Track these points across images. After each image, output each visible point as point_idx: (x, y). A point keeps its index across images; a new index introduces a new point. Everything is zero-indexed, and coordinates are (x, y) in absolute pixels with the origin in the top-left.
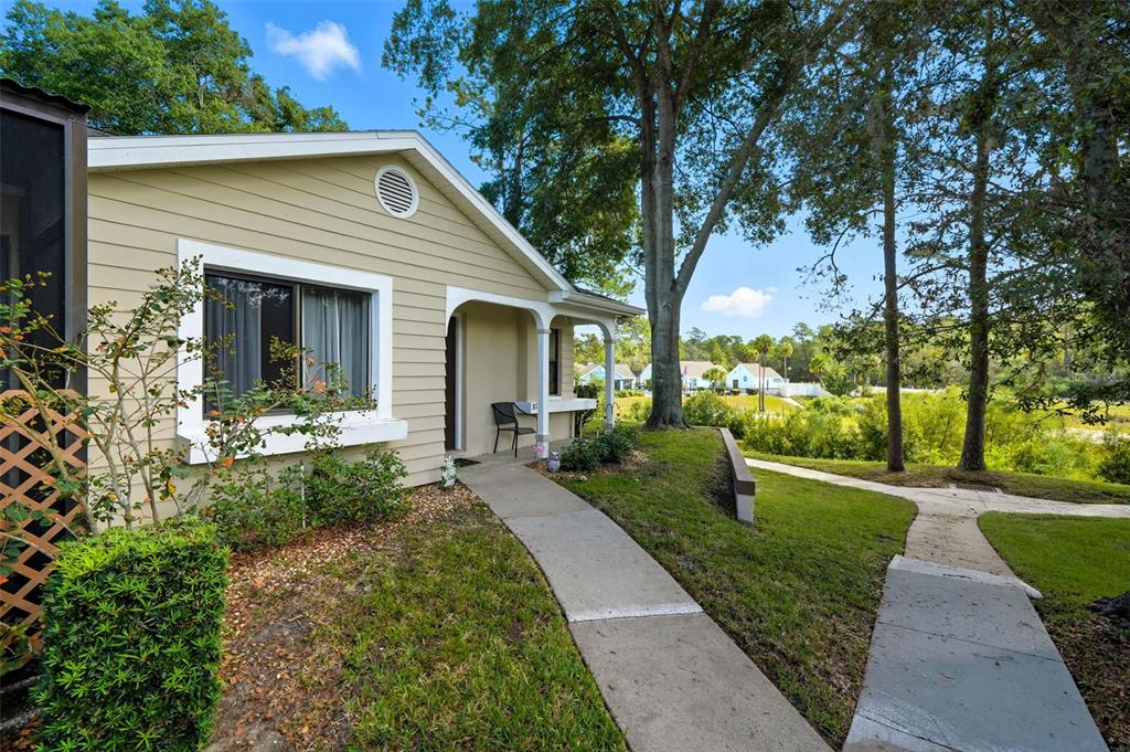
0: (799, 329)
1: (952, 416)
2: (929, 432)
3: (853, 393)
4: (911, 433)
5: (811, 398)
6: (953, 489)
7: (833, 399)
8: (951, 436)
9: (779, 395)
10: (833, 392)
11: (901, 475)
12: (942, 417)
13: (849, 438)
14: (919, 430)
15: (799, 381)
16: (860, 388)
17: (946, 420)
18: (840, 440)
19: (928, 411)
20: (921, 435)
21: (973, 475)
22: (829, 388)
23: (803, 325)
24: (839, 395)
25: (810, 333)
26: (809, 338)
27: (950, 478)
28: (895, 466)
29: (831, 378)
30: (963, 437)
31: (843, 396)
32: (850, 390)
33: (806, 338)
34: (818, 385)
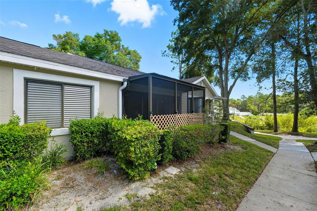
0: (243, 97)
1: (289, 120)
2: (284, 124)
3: (259, 115)
4: (279, 124)
5: (248, 116)
6: (290, 136)
7: (254, 116)
8: (289, 125)
9: (238, 115)
10: (254, 115)
11: (277, 133)
12: (287, 120)
13: (262, 126)
14: (281, 124)
15: (243, 111)
16: (262, 113)
17: (288, 121)
18: (260, 126)
19: (283, 119)
20: (281, 125)
21: (295, 133)
22: (252, 113)
23: (243, 96)
24: (256, 115)
25: (246, 98)
26: (245, 99)
27: (289, 134)
28: (276, 131)
29: (253, 110)
30: (293, 125)
31: (257, 116)
32: (259, 114)
33: (244, 99)
34: (249, 113)
